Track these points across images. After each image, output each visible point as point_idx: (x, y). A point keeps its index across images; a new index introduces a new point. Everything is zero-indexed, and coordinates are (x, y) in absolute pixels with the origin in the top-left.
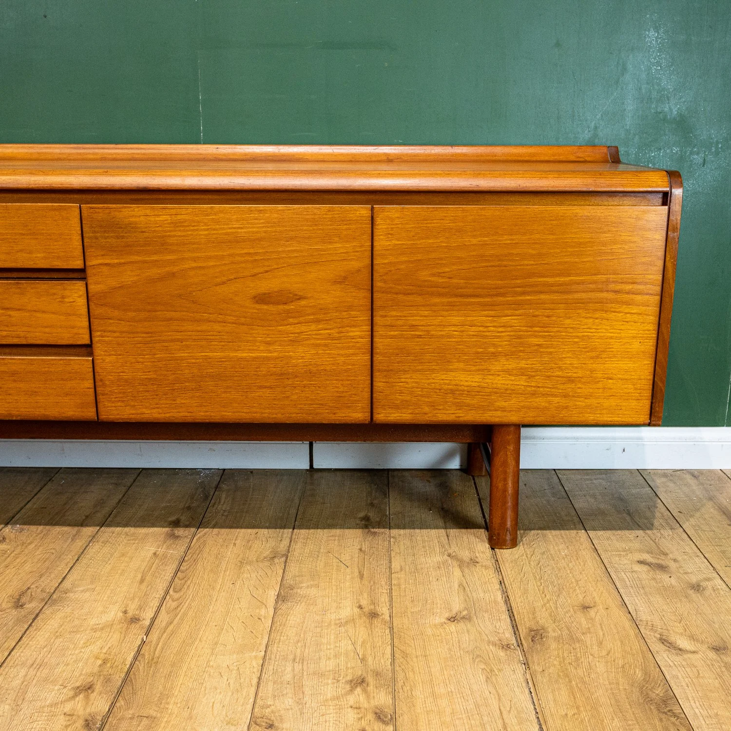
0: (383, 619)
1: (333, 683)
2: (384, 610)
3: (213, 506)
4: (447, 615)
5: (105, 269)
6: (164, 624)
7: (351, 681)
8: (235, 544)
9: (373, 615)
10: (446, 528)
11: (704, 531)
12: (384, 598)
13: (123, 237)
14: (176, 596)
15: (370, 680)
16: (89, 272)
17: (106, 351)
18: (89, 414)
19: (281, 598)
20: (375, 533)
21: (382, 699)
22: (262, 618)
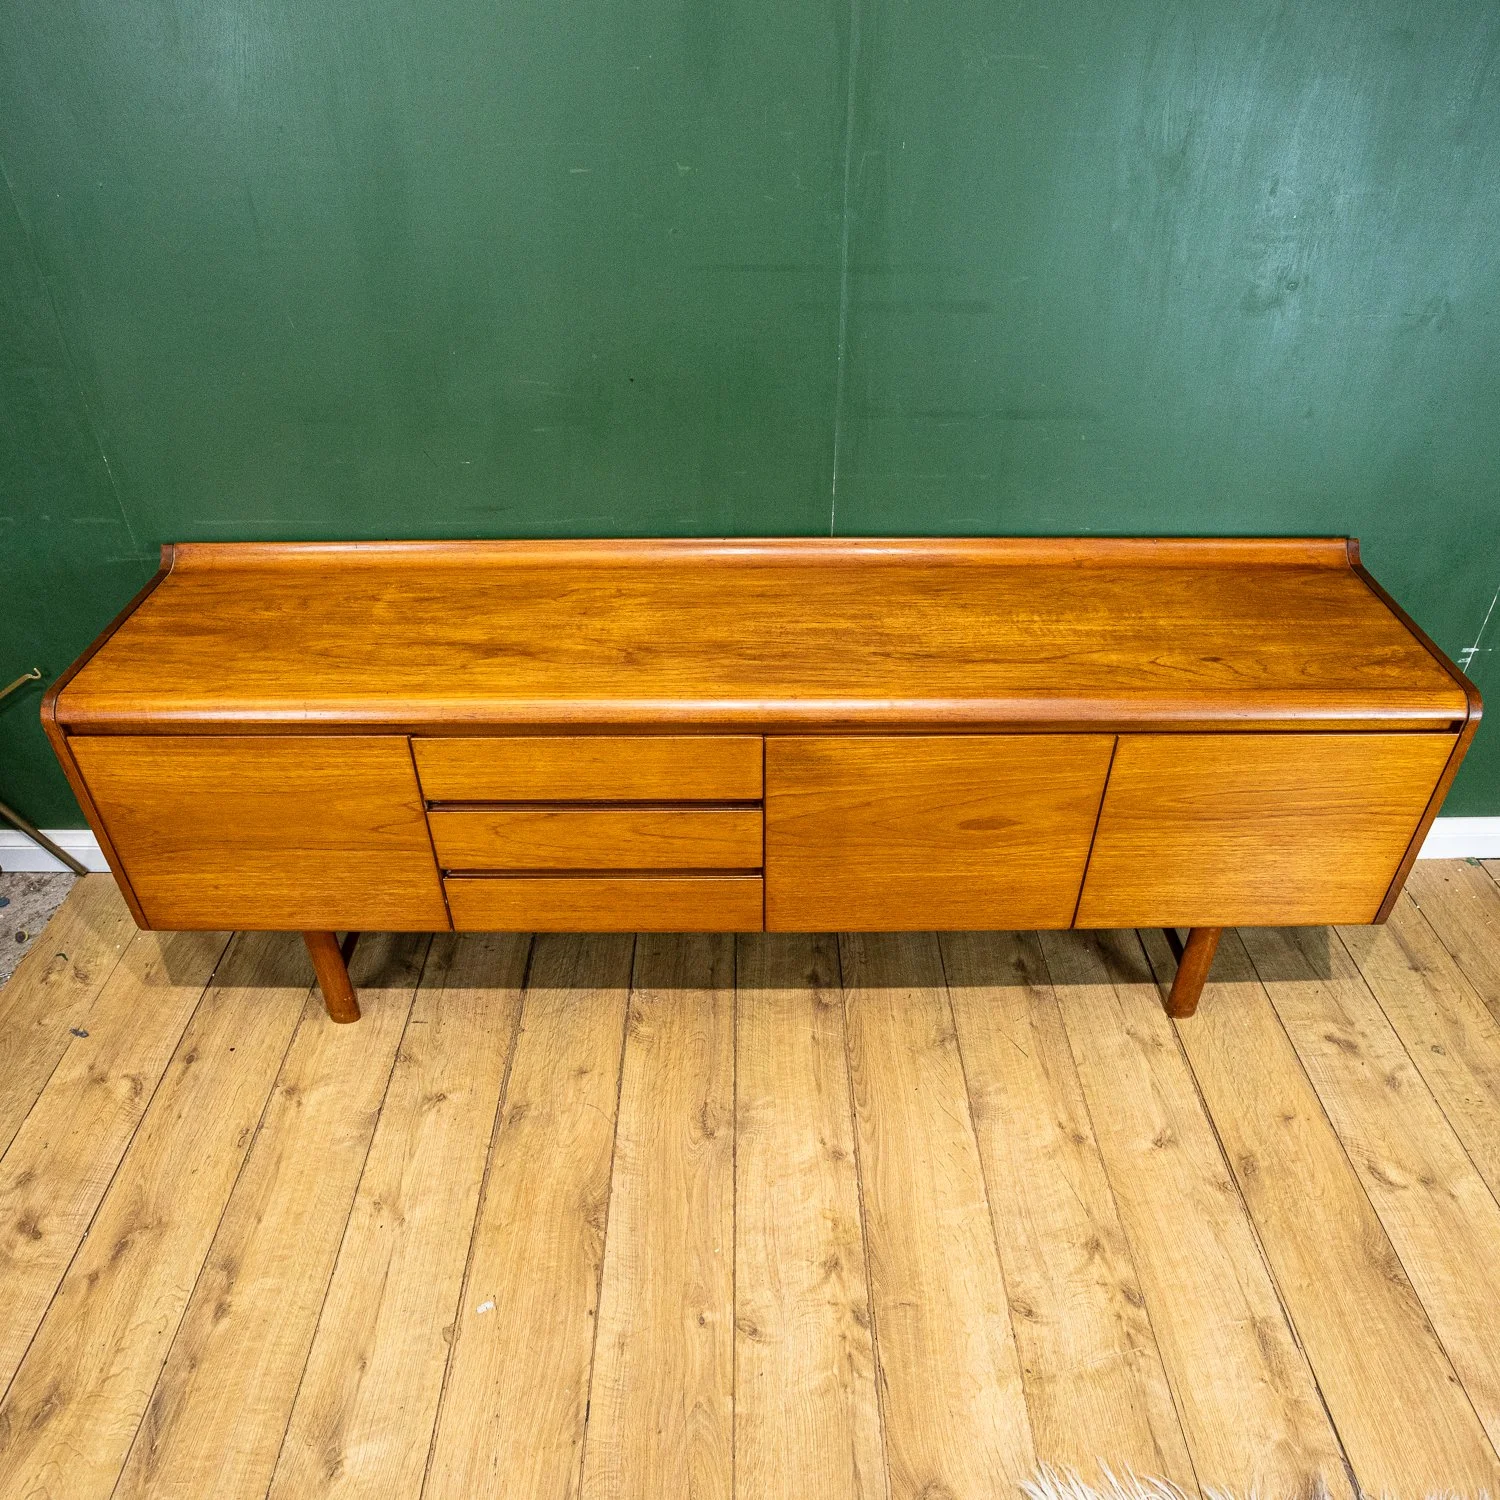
0: (1090, 1146)
1: (1070, 1248)
2: (1086, 1131)
3: (844, 946)
4: (1152, 1137)
6: (870, 1160)
7: (1087, 1244)
8: (893, 1017)
9: (1078, 1139)
10: (1112, 983)
11: (1385, 980)
12: (1081, 1112)
14: (865, 1112)
15: (1104, 1241)
16: (769, 802)
17: (780, 873)
18: (755, 927)
19: (975, 1113)
20: (1038, 993)
21: (1124, 1271)
22: (966, 1147)
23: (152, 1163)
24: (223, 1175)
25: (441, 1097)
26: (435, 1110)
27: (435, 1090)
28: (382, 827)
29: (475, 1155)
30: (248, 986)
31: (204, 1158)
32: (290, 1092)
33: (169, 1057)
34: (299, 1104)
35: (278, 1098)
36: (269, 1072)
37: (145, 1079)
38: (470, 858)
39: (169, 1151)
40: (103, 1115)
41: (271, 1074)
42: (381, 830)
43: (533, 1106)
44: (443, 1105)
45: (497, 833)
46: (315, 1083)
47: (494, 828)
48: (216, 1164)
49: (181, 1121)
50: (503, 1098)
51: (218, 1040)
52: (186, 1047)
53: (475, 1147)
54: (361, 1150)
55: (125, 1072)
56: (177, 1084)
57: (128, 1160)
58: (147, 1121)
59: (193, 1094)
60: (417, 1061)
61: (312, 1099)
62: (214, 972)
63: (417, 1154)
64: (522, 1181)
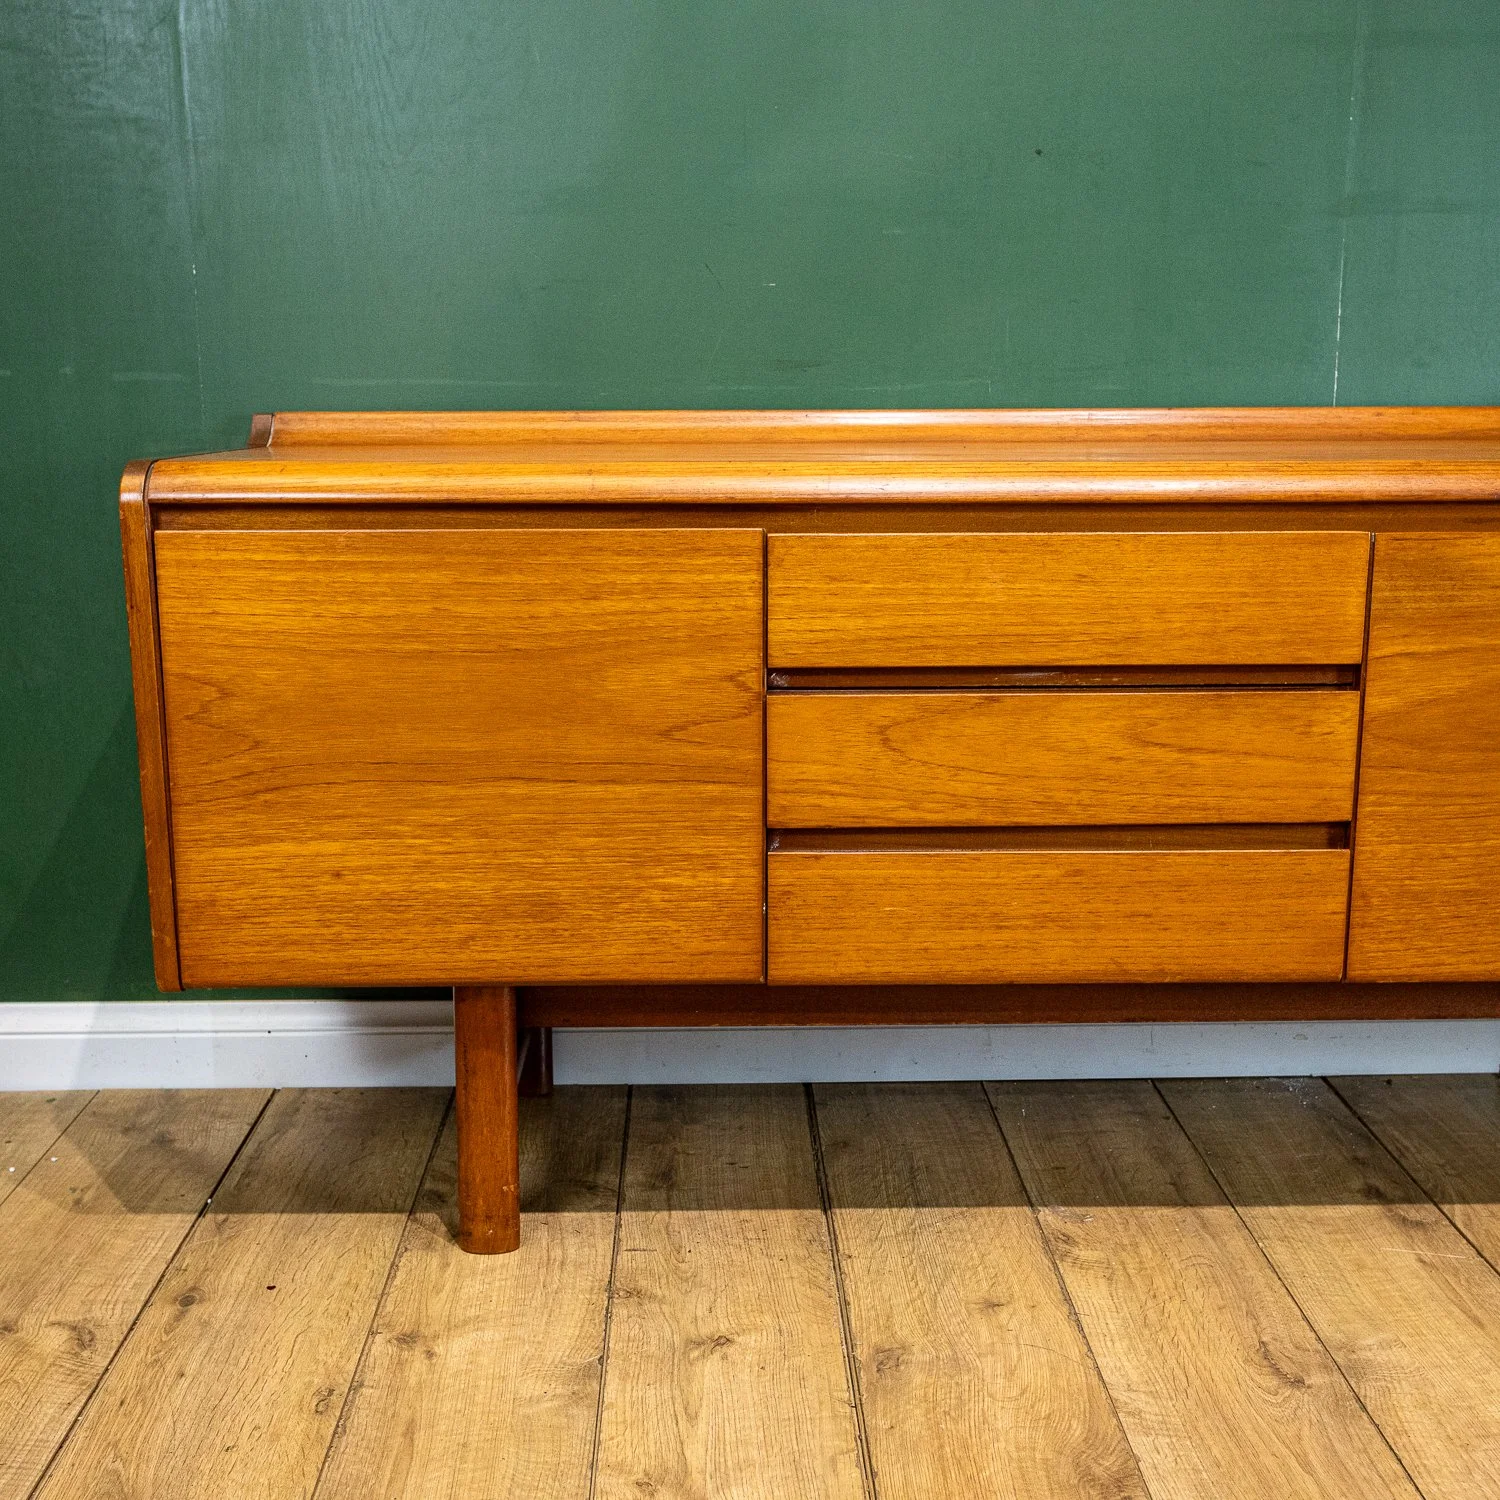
5: (1405, 665)
13: (1452, 599)
16: (1372, 670)
17: (1381, 835)
18: (1328, 967)
23: (134, 1439)
24: (295, 1452)
25: (721, 1341)
26: (717, 1356)
27: (705, 1331)
28: (682, 728)
29: (825, 1414)
30: (282, 1212)
31: (247, 1430)
32: (407, 1340)
33: (143, 1298)
34: (430, 1354)
35: (380, 1346)
36: (353, 1314)
37: (98, 1326)
38: (827, 801)
39: (169, 1420)
40: (17, 1377)
41: (362, 1314)
42: (678, 735)
43: (915, 1349)
44: (730, 1350)
45: (886, 741)
46: (452, 1327)
47: (882, 730)
48: (275, 1437)
49: (184, 1383)
50: (849, 1341)
51: (239, 1277)
52: (175, 1284)
53: (821, 1403)
54: (583, 1417)
55: (53, 1318)
56: (167, 1333)
57: (80, 1434)
58: (111, 1380)
59: (204, 1345)
60: (652, 1297)
61: (454, 1351)
62: (211, 1197)
63: (703, 1414)
64: (941, 1447)
